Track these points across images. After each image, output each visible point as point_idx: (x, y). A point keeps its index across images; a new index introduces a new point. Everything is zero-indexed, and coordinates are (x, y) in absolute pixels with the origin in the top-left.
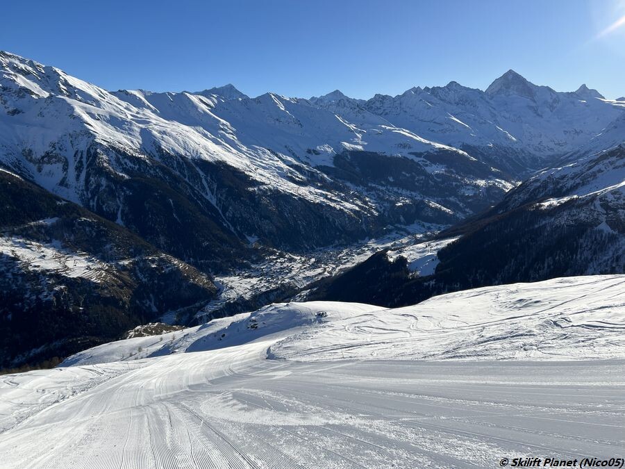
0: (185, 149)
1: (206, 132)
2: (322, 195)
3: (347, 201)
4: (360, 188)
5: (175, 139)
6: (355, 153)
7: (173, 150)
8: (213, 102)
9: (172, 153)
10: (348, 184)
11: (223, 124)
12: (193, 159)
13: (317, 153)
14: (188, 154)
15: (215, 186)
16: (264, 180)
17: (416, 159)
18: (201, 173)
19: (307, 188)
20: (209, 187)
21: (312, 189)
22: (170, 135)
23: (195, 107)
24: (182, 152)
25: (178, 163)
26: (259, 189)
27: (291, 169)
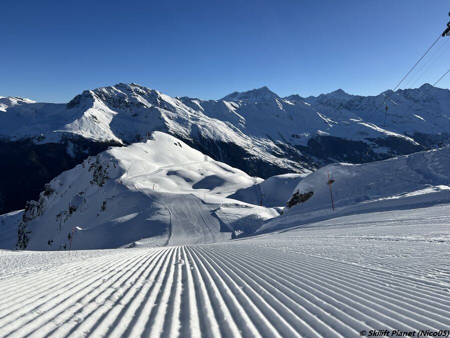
0: (213, 135)
1: (231, 124)
2: (291, 164)
3: (307, 168)
4: (321, 161)
5: (210, 130)
6: (324, 137)
7: (207, 136)
8: (239, 105)
9: (206, 138)
10: (313, 158)
11: (242, 120)
12: (217, 141)
13: (298, 137)
14: (215, 138)
15: (226, 156)
16: (255, 153)
17: (369, 143)
18: (220, 149)
19: (282, 159)
20: (223, 157)
21: (286, 160)
22: (207, 128)
23: (227, 109)
24: (212, 137)
25: (208, 143)
26: (251, 159)
27: (277, 147)
